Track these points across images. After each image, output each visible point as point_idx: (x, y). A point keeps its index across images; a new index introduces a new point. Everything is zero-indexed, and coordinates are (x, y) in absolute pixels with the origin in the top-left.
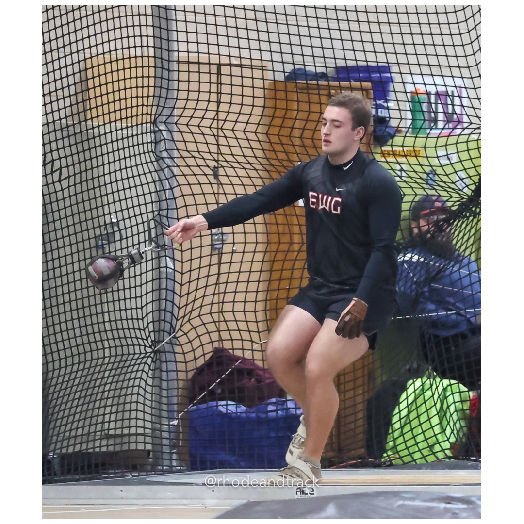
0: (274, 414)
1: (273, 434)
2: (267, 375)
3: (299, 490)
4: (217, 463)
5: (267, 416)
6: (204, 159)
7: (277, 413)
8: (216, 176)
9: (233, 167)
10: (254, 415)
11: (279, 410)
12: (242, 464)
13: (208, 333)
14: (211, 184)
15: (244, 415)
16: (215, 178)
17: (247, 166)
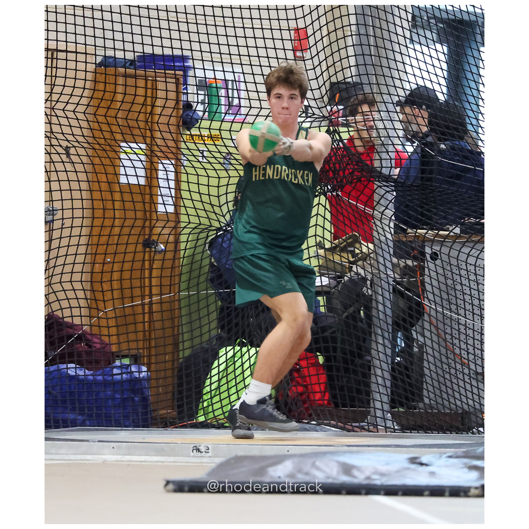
0: (119, 377)
1: (118, 396)
2: (96, 340)
3: (195, 448)
4: (69, 421)
5: (113, 378)
6: (57, 139)
7: (122, 377)
8: (68, 155)
9: (83, 147)
10: (100, 378)
11: (123, 373)
12: (88, 423)
13: (58, 300)
14: (63, 162)
15: (91, 378)
16: (67, 157)
17: (97, 147)
